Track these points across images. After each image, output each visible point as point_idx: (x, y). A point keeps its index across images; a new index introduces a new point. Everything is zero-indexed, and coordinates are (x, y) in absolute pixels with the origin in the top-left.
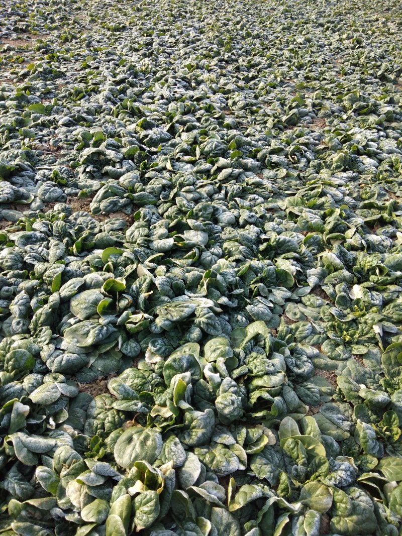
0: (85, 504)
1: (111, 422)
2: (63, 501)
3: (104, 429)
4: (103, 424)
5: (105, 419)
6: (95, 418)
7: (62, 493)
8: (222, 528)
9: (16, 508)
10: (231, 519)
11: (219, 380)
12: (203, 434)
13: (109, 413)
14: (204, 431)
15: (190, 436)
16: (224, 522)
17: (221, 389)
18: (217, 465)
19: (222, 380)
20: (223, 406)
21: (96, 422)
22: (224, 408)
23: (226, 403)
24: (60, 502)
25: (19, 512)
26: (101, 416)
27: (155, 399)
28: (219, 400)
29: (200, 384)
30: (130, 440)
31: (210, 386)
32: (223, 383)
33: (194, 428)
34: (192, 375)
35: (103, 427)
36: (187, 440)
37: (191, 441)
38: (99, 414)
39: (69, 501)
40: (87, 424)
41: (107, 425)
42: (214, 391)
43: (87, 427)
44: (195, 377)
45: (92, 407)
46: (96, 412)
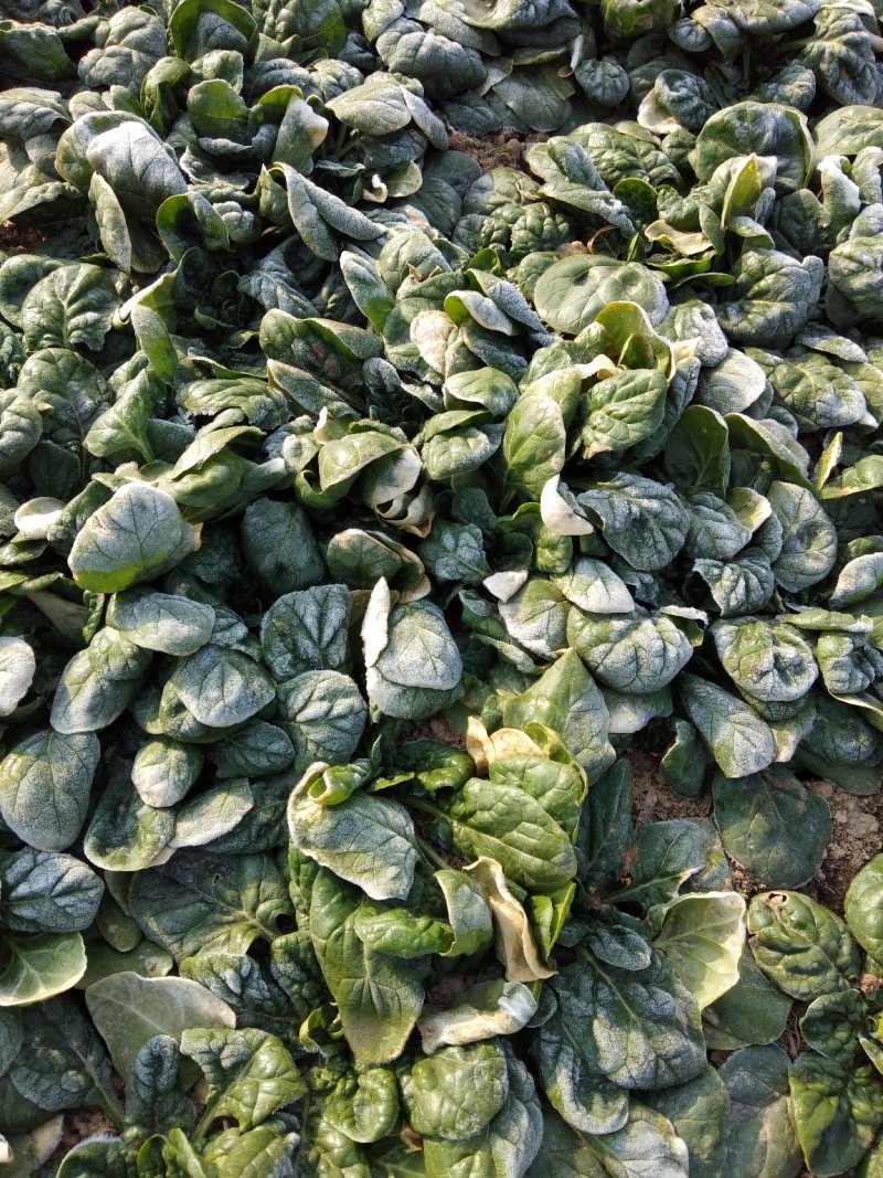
0: (456, 369)
1: (532, 230)
2: (401, 349)
3: (508, 244)
4: (509, 232)
5: (514, 221)
6: (488, 213)
7: (400, 331)
8: (794, 529)
9: (281, 329)
10: (821, 516)
11: (857, 203)
12: (784, 315)
13: (529, 209)
14: (788, 306)
15: (743, 312)
16: (804, 516)
17: (855, 224)
18: (806, 397)
19: (863, 207)
20: (853, 266)
21: (488, 223)
22: (854, 273)
23: (866, 258)
24: (389, 350)
25: (288, 341)
26: (506, 212)
27: (660, 205)
28: (845, 248)
29: (798, 203)
30: (580, 277)
31: (825, 209)
32: (866, 212)
33: (761, 295)
34: (780, 171)
35: (506, 239)
36: (734, 319)
37: (744, 324)
38: (500, 205)
39: (414, 353)
40: (463, 223)
41: (518, 235)
42: (832, 230)
43: (461, 230)
44: (787, 181)
45: (483, 189)
46: (493, 199)
